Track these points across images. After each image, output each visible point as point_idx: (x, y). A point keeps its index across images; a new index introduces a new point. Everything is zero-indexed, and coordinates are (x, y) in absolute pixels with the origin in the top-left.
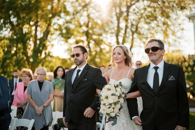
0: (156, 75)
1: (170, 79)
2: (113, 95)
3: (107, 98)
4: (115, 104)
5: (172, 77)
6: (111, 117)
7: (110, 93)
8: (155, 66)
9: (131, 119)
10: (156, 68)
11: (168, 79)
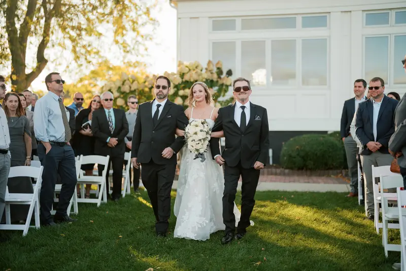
0: (243, 115)
1: (257, 119)
2: (201, 131)
3: (196, 133)
4: (204, 139)
5: (259, 117)
6: (199, 153)
7: (198, 129)
8: (241, 105)
9: (213, 159)
10: (243, 108)
11: (255, 118)
